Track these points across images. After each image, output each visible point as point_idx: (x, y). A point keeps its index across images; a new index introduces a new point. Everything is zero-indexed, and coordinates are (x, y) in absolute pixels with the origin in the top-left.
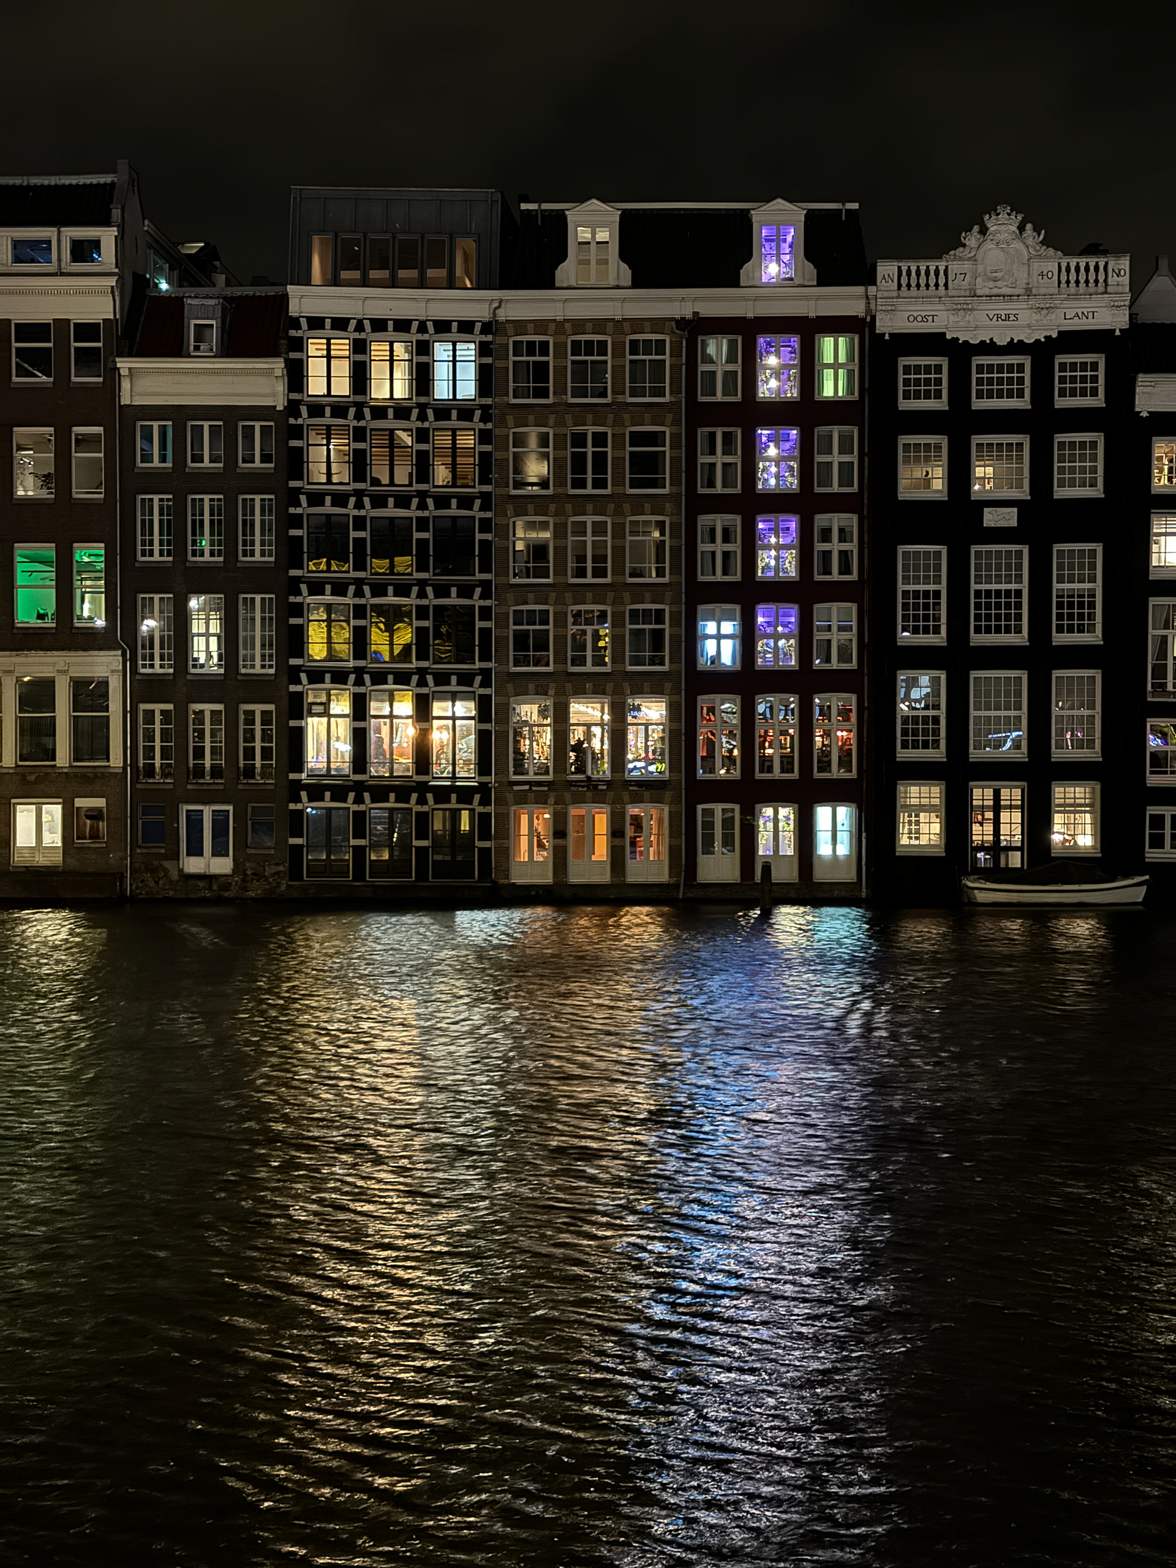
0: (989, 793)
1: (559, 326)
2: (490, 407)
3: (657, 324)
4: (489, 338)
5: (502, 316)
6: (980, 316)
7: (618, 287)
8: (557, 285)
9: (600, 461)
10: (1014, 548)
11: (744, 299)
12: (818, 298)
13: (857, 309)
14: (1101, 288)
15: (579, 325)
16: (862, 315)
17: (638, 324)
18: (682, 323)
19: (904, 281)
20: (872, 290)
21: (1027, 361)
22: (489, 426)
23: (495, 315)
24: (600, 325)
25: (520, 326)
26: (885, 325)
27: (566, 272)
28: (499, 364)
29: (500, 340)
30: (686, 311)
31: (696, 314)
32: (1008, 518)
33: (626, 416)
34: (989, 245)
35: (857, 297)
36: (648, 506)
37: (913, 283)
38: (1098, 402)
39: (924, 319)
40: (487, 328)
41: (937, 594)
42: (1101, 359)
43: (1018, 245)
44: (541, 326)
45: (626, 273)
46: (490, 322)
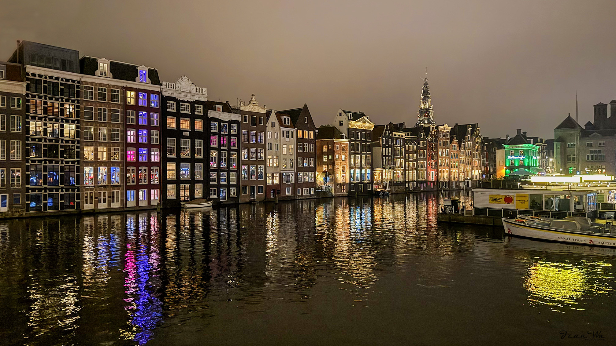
0: (183, 186)
1: (96, 84)
2: (79, 100)
3: (118, 87)
4: (79, 84)
5: (83, 80)
6: (181, 95)
7: (109, 78)
8: (95, 75)
9: (105, 115)
10: (188, 140)
11: (137, 84)
12: (151, 87)
13: (159, 90)
14: (202, 93)
15: (100, 84)
16: (159, 91)
17: (114, 86)
18: (124, 87)
19: (168, 86)
20: (162, 86)
21: (189, 105)
22: (79, 104)
23: (81, 79)
24: (105, 85)
25: (87, 83)
26: (165, 94)
27: (98, 72)
28: (81, 91)
29: (81, 85)
30: (125, 85)
31: (126, 86)
32: (187, 134)
33: (111, 106)
34: (182, 82)
35: (158, 88)
36: (116, 126)
37: (169, 87)
38: (202, 114)
39: (172, 94)
40: (78, 82)
41: (174, 147)
42: (202, 106)
43: (187, 83)
44: (92, 83)
45: (111, 76)
46: (80, 81)
